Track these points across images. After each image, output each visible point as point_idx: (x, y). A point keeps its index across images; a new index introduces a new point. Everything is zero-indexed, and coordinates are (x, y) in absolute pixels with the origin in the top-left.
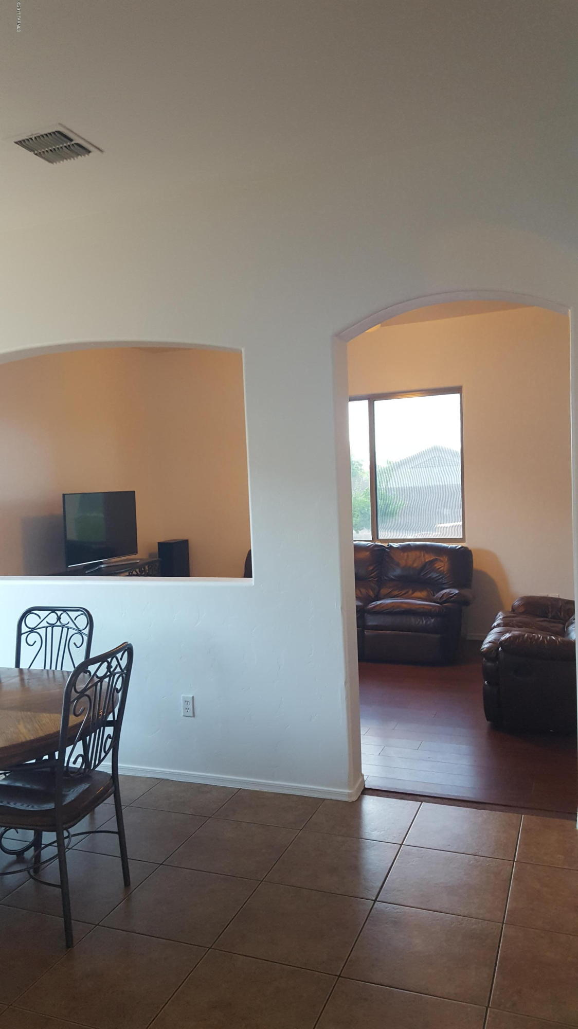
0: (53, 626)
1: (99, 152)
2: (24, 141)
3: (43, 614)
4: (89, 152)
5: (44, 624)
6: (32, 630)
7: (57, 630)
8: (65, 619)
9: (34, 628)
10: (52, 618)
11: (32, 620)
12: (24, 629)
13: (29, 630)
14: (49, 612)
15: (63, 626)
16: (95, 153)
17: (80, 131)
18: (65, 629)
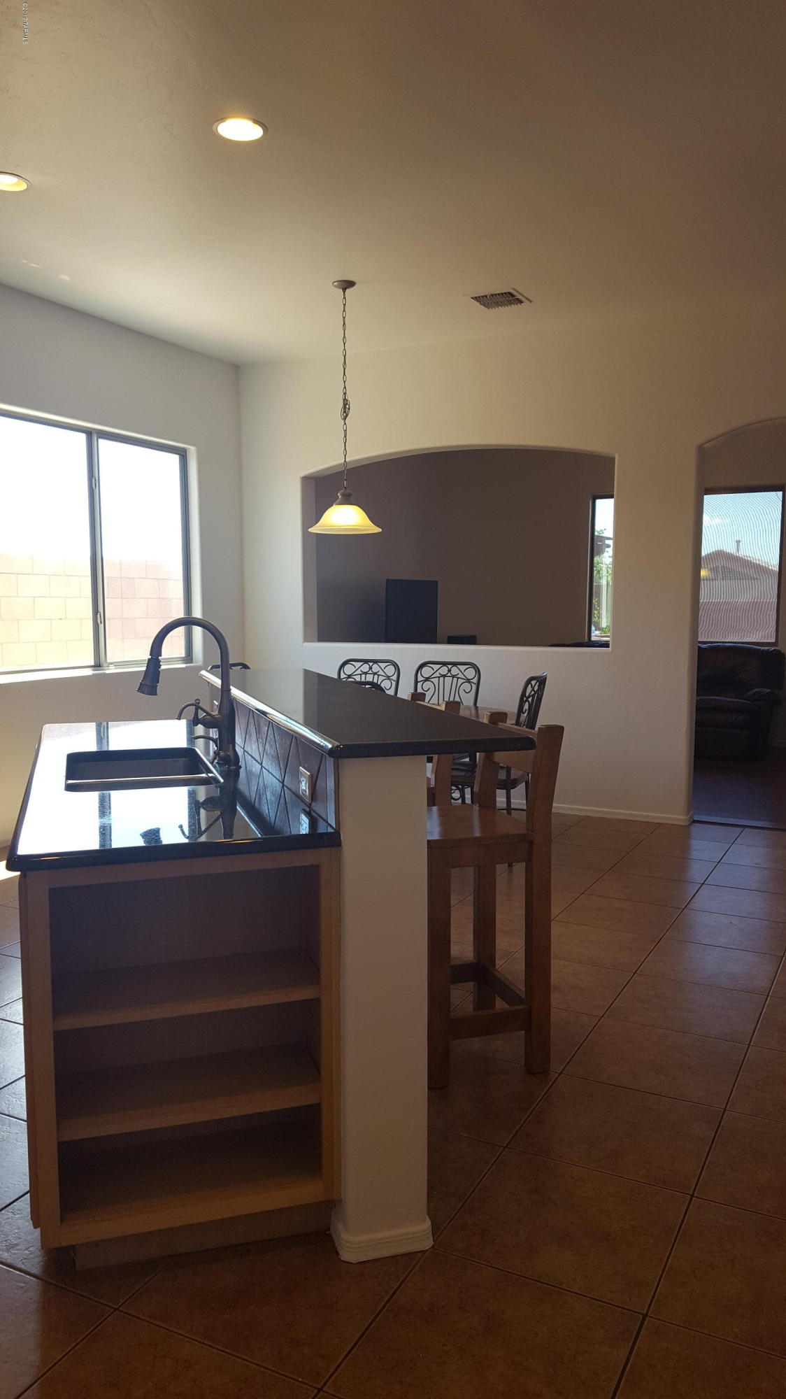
0: (444, 676)
1: (529, 303)
2: (479, 297)
3: (436, 667)
4: (522, 302)
5: (437, 674)
6: (427, 679)
7: (448, 680)
8: (455, 671)
9: (429, 678)
10: (444, 670)
11: (426, 672)
12: (420, 678)
13: (423, 679)
14: (440, 666)
15: (453, 676)
16: (526, 303)
17: (522, 289)
18: (455, 679)
